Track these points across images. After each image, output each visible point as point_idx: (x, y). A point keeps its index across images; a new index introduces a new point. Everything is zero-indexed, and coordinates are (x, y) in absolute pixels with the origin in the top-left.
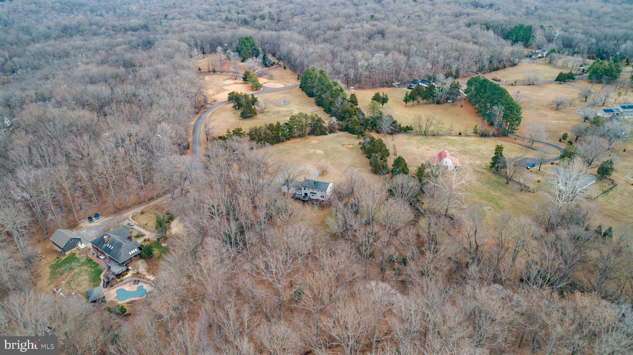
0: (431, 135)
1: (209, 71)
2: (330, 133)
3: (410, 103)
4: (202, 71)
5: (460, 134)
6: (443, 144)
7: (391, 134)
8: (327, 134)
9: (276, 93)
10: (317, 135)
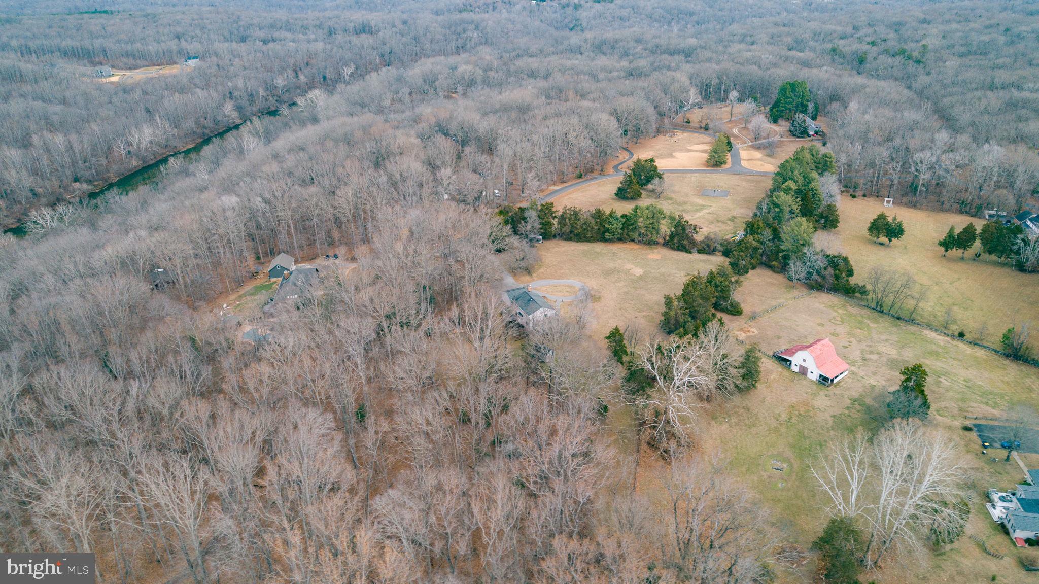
0: (893, 316)
1: (701, 128)
2: (699, 252)
3: (955, 252)
4: (692, 124)
5: (961, 335)
6: (884, 337)
7: (811, 287)
8: (690, 253)
9: (738, 176)
10: (673, 249)
